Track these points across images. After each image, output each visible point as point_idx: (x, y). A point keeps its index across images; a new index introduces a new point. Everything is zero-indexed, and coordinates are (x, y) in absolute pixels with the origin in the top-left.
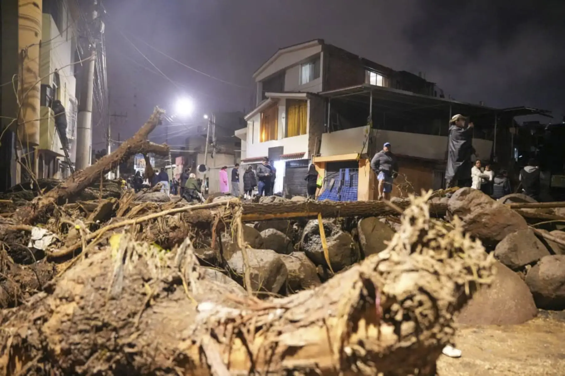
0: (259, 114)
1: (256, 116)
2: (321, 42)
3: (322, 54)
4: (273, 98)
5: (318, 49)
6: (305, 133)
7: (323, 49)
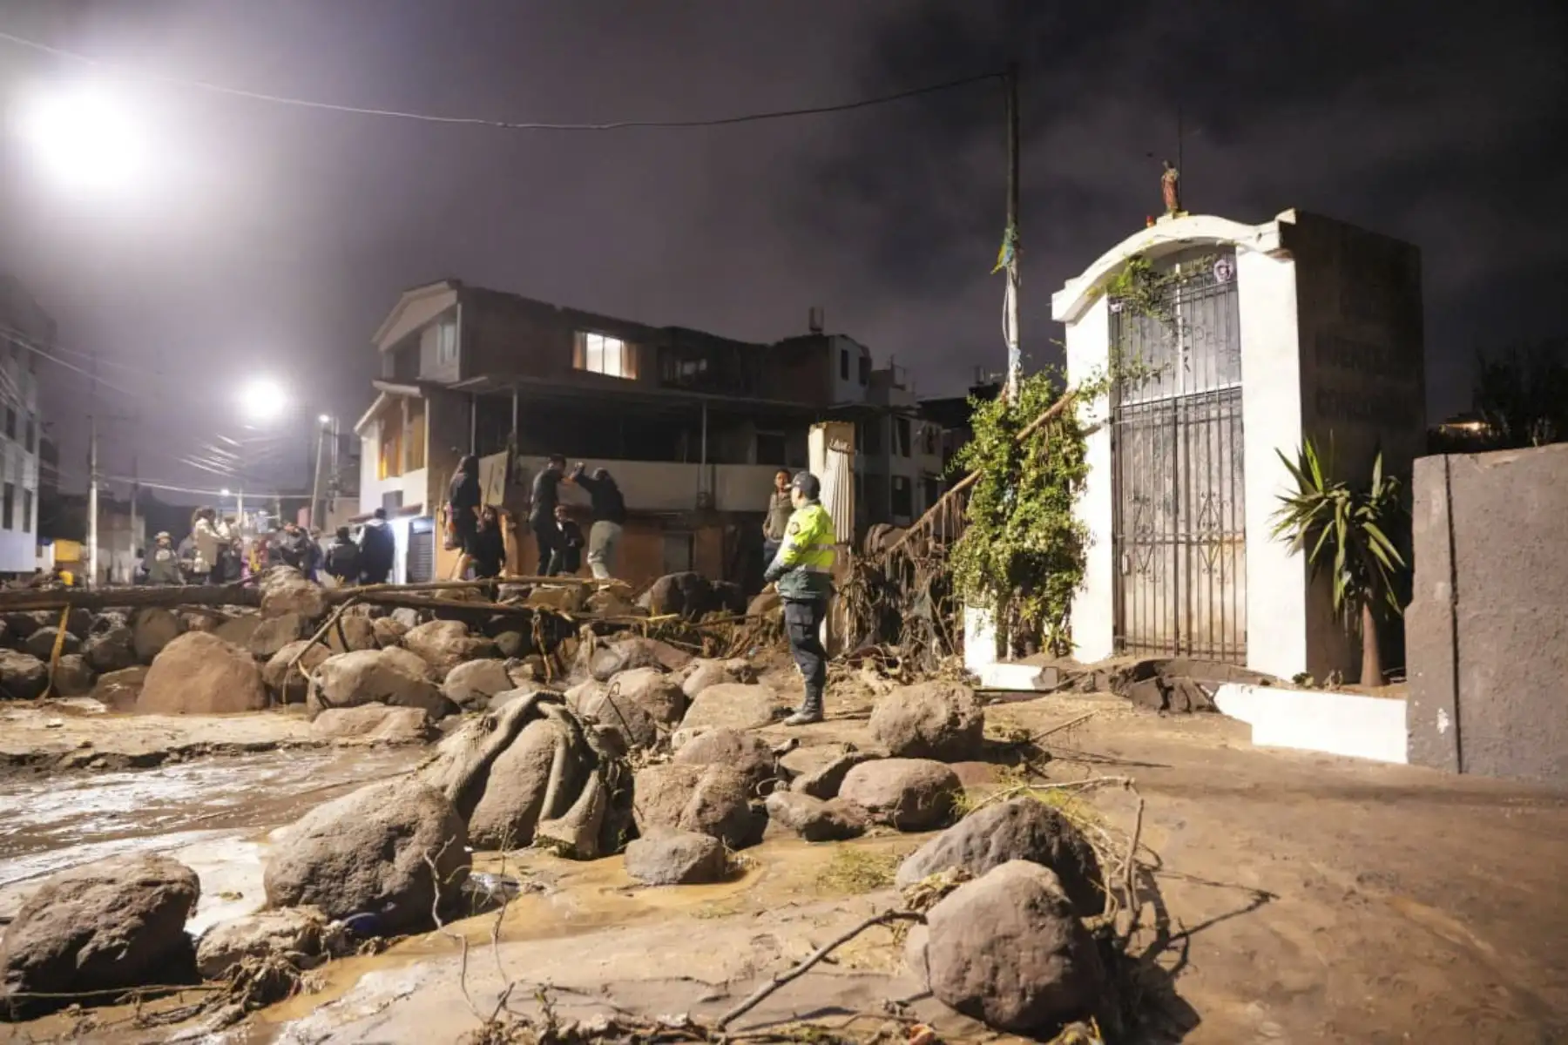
0: (376, 423)
1: (370, 428)
2: (456, 284)
3: (459, 307)
4: (389, 394)
5: (450, 298)
6: (422, 466)
7: (459, 299)
